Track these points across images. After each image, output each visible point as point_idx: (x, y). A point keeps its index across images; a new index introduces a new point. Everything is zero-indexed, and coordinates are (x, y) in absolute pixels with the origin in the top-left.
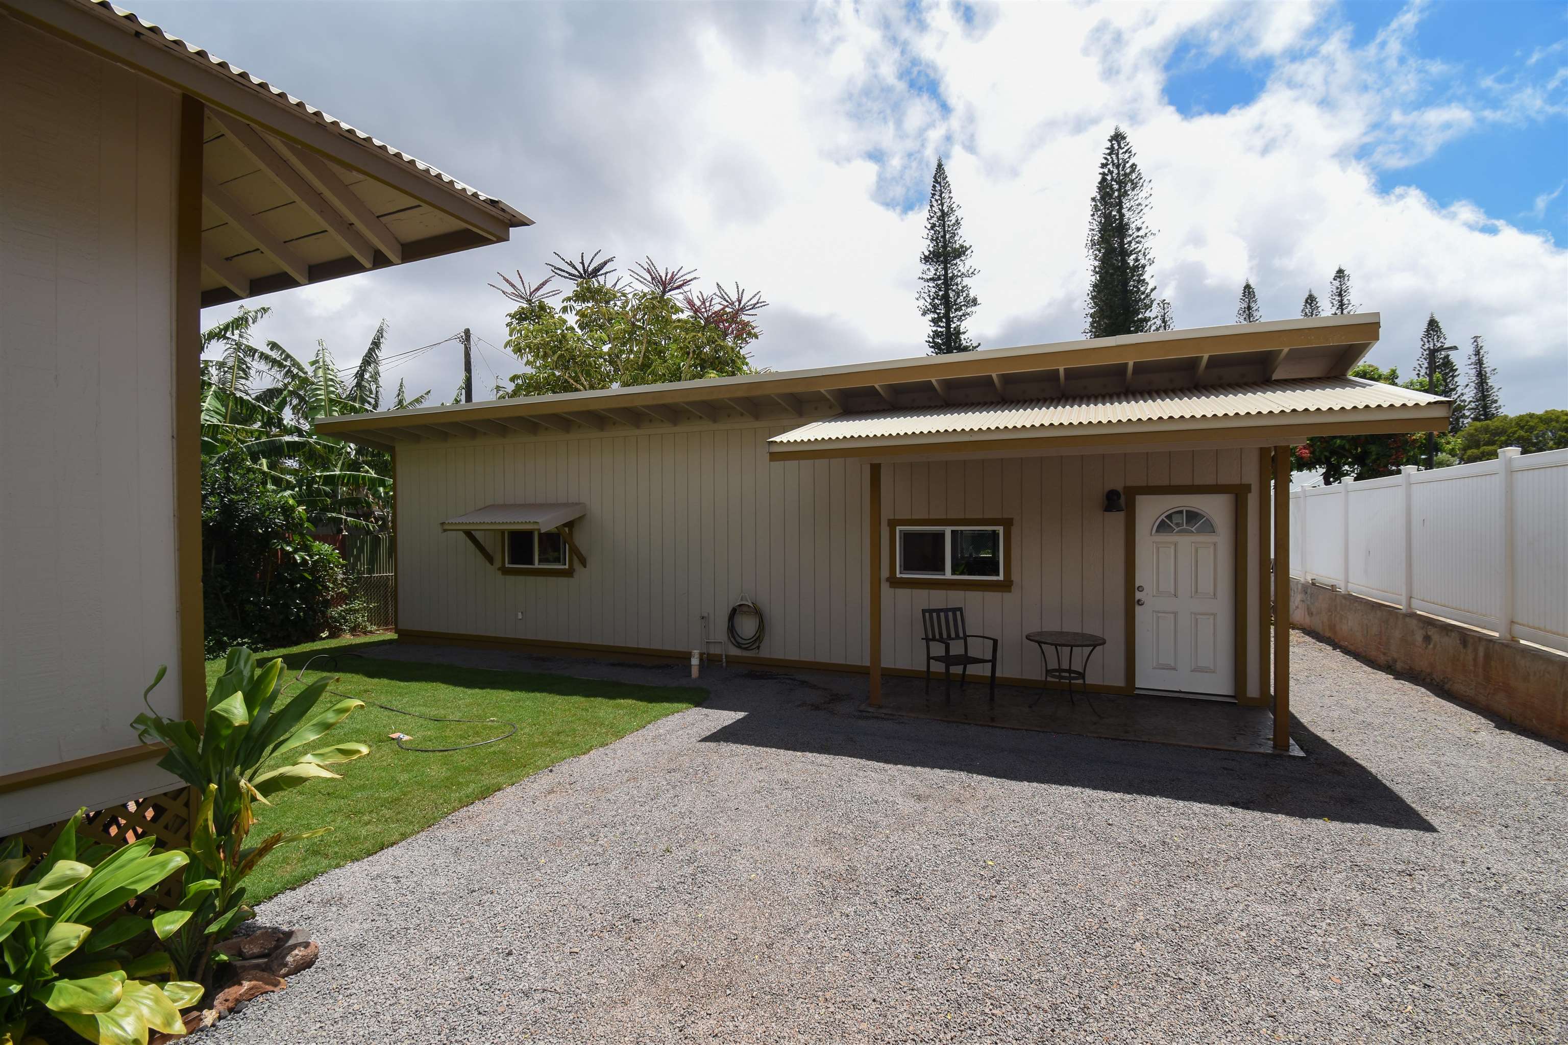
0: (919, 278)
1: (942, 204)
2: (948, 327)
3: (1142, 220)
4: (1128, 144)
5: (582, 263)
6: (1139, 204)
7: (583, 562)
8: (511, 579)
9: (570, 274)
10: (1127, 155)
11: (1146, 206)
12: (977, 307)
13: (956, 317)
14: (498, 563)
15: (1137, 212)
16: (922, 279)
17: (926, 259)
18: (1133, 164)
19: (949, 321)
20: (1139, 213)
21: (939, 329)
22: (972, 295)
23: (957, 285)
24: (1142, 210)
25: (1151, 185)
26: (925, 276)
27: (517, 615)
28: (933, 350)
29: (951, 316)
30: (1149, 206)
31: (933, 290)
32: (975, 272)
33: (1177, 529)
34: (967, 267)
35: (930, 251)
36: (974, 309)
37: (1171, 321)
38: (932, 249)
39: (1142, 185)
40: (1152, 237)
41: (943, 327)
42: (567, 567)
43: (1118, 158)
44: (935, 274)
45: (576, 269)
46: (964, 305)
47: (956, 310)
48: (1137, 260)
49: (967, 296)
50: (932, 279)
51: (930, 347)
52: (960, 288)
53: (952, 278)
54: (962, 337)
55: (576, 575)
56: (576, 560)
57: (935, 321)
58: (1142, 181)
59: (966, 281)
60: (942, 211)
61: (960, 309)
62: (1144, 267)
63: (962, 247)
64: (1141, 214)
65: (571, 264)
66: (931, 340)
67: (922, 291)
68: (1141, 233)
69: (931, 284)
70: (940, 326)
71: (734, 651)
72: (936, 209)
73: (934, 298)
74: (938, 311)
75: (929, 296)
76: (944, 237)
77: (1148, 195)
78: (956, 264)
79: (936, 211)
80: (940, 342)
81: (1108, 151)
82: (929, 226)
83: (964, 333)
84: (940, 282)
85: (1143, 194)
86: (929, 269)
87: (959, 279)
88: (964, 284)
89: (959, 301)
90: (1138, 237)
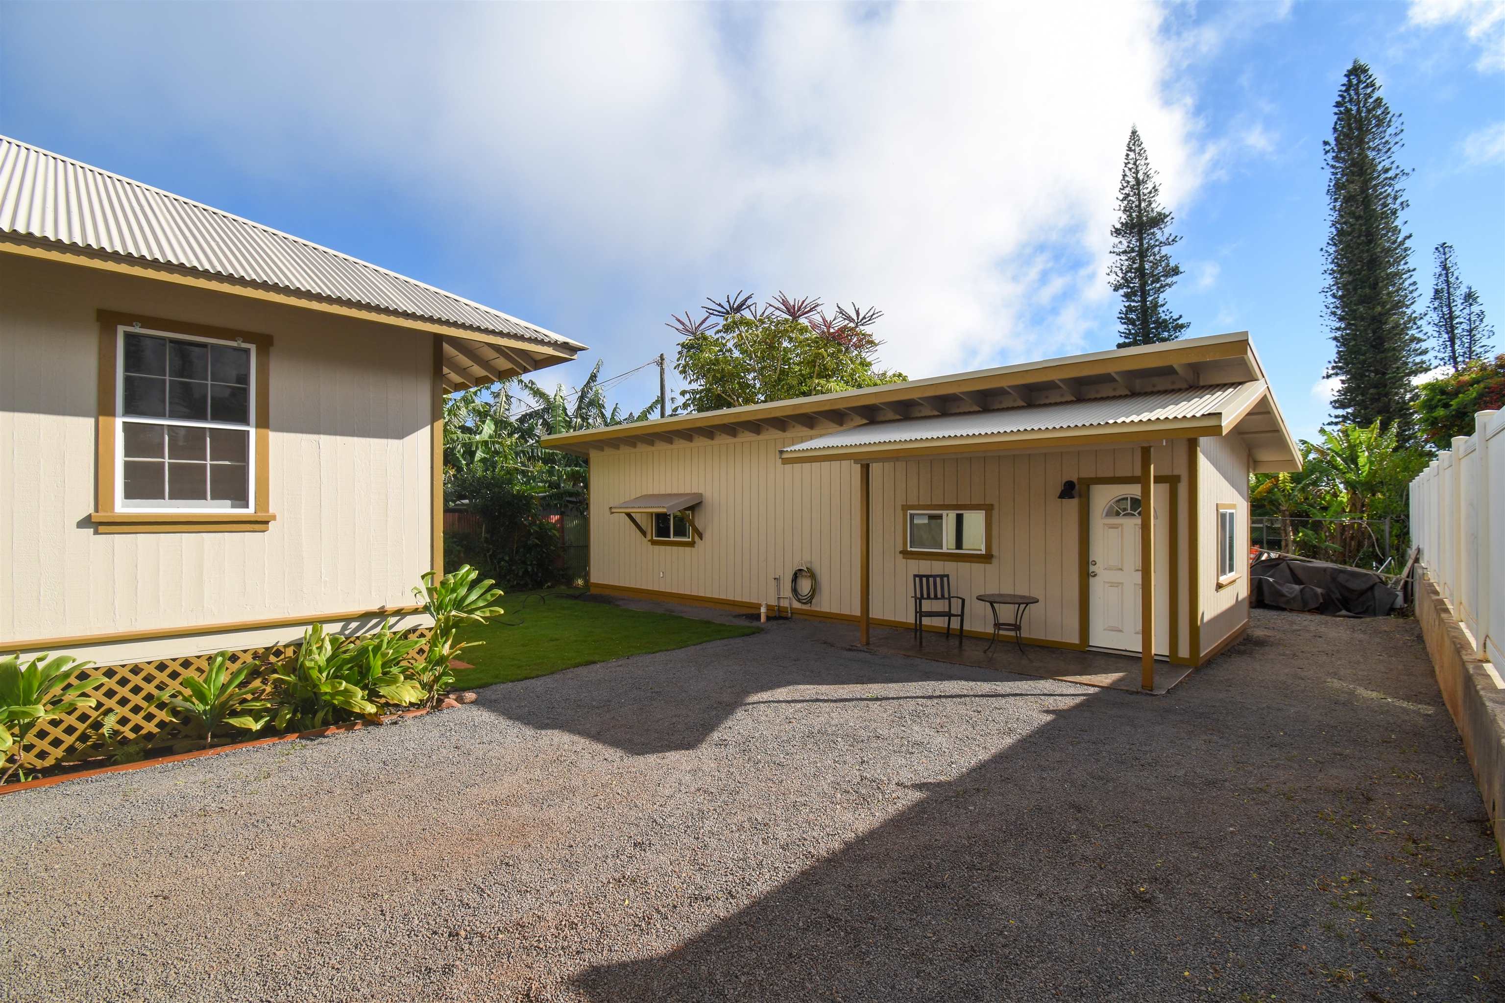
0: (1111, 252)
1: (1137, 172)
2: (1144, 300)
3: (1391, 160)
4: (1370, 77)
5: (728, 301)
6: (1387, 142)
7: (701, 536)
8: (656, 547)
9: (719, 312)
10: (1369, 90)
11: (1396, 143)
12: (1180, 276)
13: (1152, 289)
14: (649, 537)
15: (1383, 151)
16: (1114, 252)
17: (1117, 232)
18: (1378, 99)
19: (1144, 295)
20: (1387, 152)
21: (1133, 304)
22: (1172, 264)
23: (1155, 255)
24: (1390, 149)
25: (1401, 120)
26: (1116, 250)
27: (659, 574)
28: (1125, 326)
29: (1148, 288)
30: (1400, 143)
31: (1126, 263)
32: (1177, 239)
33: (1123, 513)
34: (1166, 235)
35: (1122, 223)
36: (1175, 279)
37: (1456, 267)
38: (1124, 221)
39: (1390, 121)
40: (1404, 177)
41: (1139, 301)
42: (690, 540)
43: (1357, 94)
44: (1128, 247)
45: (722, 307)
46: (1162, 276)
47: (1153, 282)
48: (1385, 205)
49: (1168, 265)
50: (1125, 252)
51: (1123, 323)
52: (1158, 258)
53: (1147, 249)
54: (1161, 310)
55: (696, 545)
56: (696, 536)
57: (1127, 296)
58: (1389, 116)
59: (1165, 250)
60: (1137, 179)
61: (1158, 280)
62: (1394, 212)
63: (1159, 214)
64: (1389, 153)
65: (720, 305)
66: (1123, 316)
67: (1114, 265)
68: (1390, 174)
69: (1124, 257)
70: (1134, 301)
71: (796, 605)
72: (1130, 179)
73: (1127, 272)
74: (1132, 285)
75: (1121, 269)
76: (1139, 206)
77: (1398, 131)
78: (1153, 234)
79: (1129, 180)
80: (1134, 317)
81: (1344, 88)
82: (1121, 197)
83: (1163, 305)
84: (1133, 254)
85: (1390, 131)
86: (1120, 242)
87: (1156, 249)
88: (1163, 253)
89: (1156, 272)
90: (1386, 179)
